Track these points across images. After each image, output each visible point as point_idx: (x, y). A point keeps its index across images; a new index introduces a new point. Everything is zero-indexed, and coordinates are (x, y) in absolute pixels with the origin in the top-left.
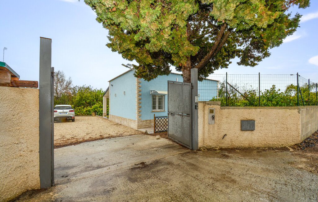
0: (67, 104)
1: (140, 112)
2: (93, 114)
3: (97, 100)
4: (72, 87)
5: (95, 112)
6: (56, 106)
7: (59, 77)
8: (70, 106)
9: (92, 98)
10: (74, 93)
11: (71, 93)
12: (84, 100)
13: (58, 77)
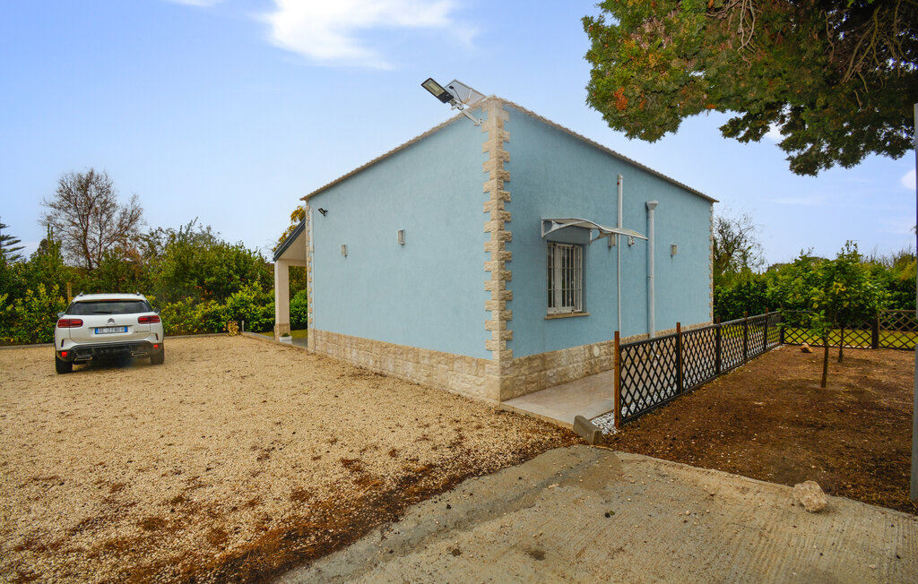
0: (126, 292)
1: (508, 320)
2: (233, 326)
3: (242, 277)
4: (144, 230)
5: (239, 318)
6: (78, 299)
7: (94, 194)
8: (141, 297)
9: (225, 269)
10: (151, 252)
11: (141, 252)
12: (192, 274)
13: (89, 193)
